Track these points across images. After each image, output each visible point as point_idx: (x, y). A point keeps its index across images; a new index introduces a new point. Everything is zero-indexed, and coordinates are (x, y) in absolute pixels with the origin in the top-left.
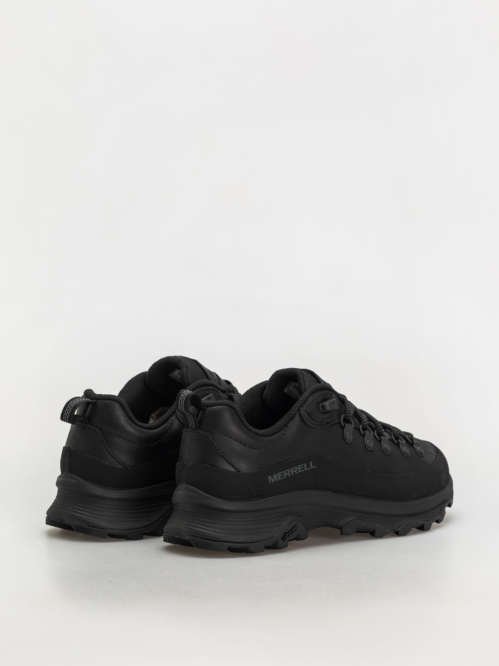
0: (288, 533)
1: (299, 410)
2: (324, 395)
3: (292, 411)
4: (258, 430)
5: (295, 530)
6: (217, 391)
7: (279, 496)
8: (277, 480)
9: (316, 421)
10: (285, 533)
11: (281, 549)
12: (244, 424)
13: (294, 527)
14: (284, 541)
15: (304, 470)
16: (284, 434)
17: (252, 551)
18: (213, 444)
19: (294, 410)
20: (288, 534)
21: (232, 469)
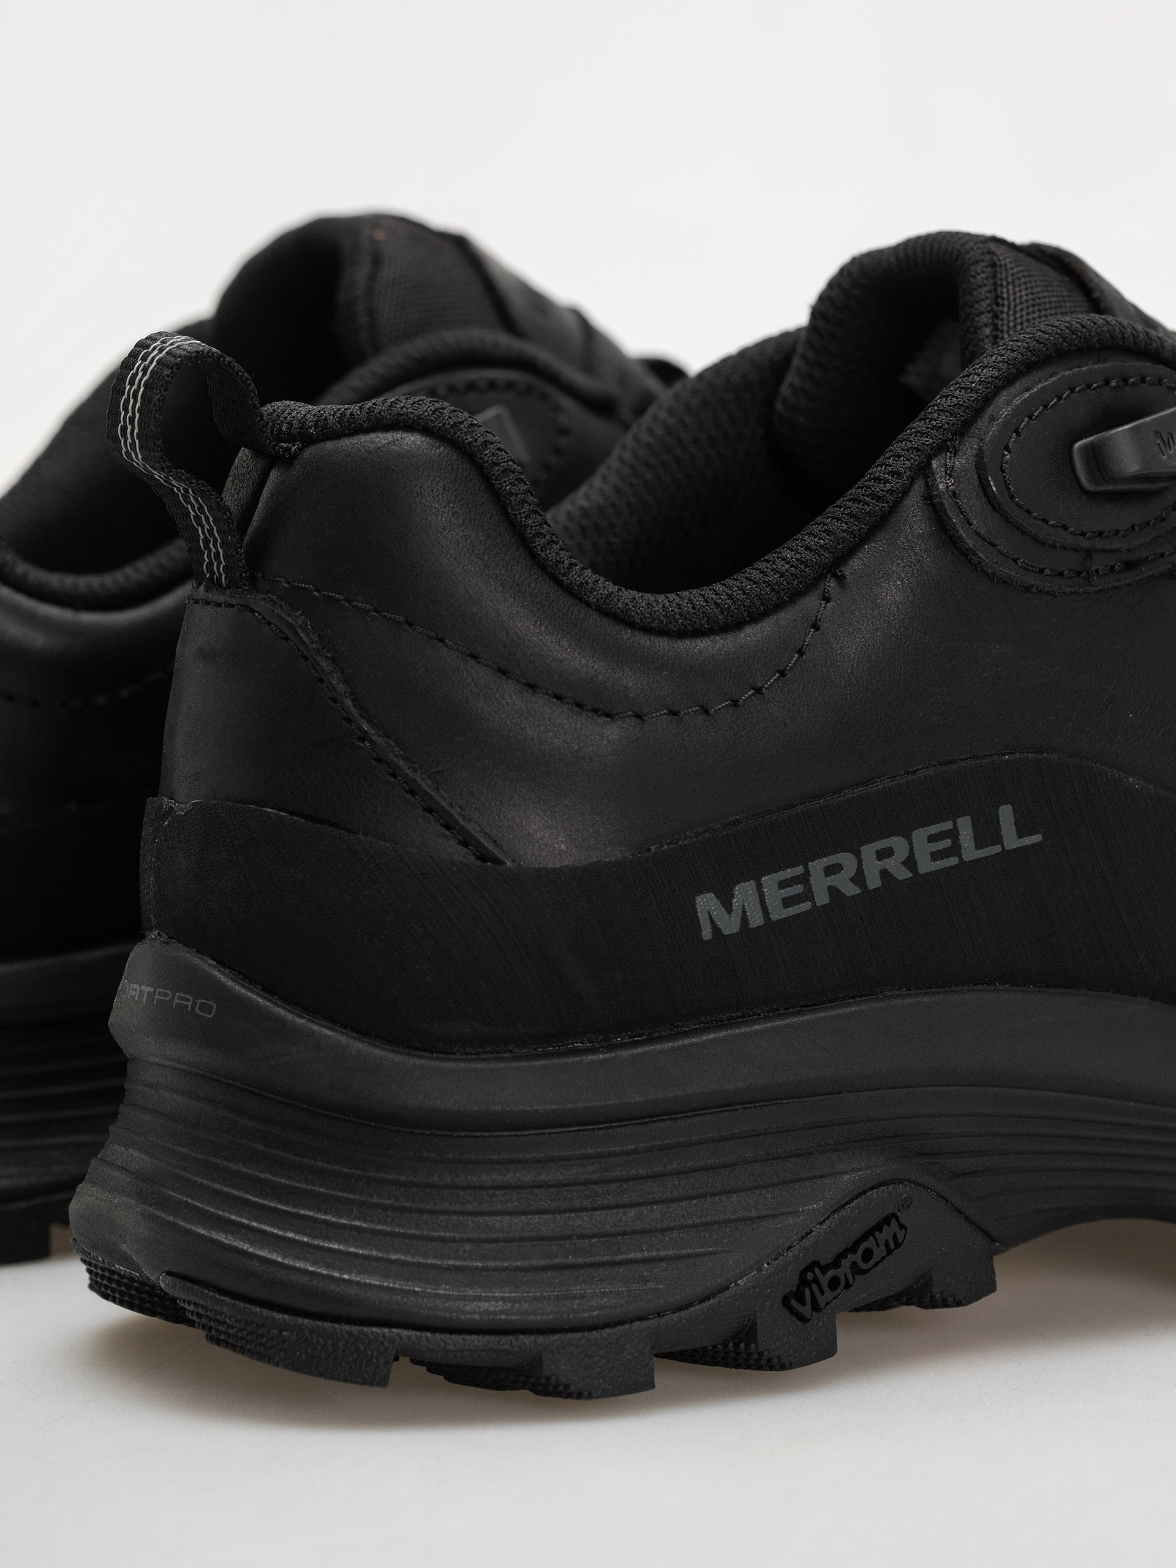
0: (836, 1263)
1: (923, 470)
2: (1113, 383)
3: (875, 479)
4: (627, 594)
5: (887, 1244)
6: (544, 397)
7: (777, 1023)
8: (756, 920)
9: (1043, 543)
10: (810, 1268)
11: (783, 1367)
12: (532, 555)
13: (878, 1227)
14: (803, 1320)
15: (953, 861)
16: (816, 627)
17: (567, 1386)
18: (321, 681)
19: (893, 473)
20: (831, 1273)
21: (452, 850)
